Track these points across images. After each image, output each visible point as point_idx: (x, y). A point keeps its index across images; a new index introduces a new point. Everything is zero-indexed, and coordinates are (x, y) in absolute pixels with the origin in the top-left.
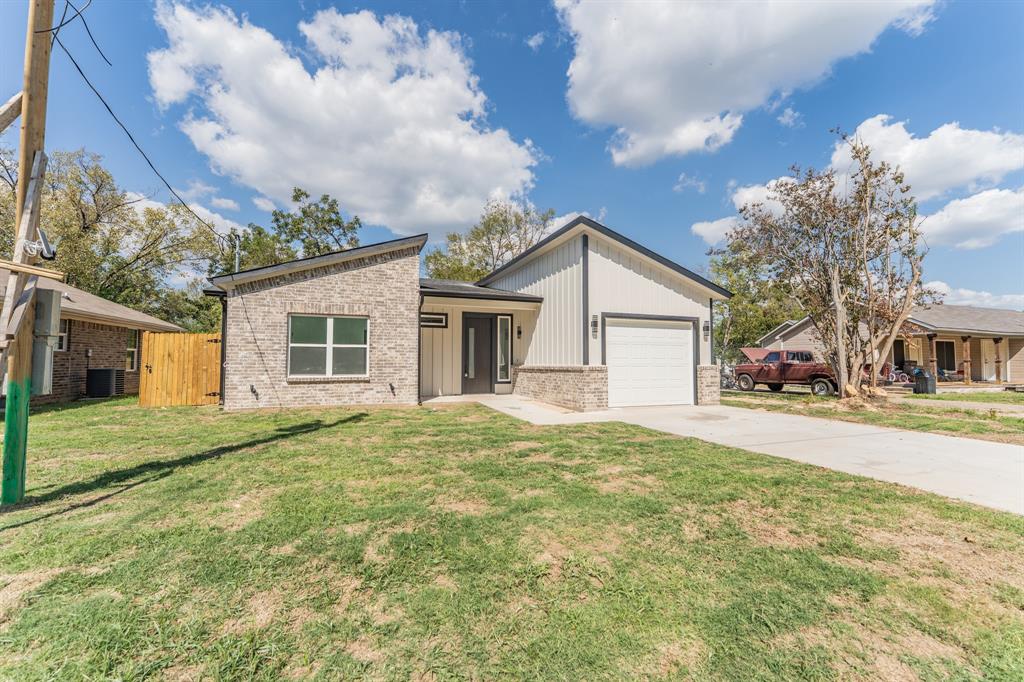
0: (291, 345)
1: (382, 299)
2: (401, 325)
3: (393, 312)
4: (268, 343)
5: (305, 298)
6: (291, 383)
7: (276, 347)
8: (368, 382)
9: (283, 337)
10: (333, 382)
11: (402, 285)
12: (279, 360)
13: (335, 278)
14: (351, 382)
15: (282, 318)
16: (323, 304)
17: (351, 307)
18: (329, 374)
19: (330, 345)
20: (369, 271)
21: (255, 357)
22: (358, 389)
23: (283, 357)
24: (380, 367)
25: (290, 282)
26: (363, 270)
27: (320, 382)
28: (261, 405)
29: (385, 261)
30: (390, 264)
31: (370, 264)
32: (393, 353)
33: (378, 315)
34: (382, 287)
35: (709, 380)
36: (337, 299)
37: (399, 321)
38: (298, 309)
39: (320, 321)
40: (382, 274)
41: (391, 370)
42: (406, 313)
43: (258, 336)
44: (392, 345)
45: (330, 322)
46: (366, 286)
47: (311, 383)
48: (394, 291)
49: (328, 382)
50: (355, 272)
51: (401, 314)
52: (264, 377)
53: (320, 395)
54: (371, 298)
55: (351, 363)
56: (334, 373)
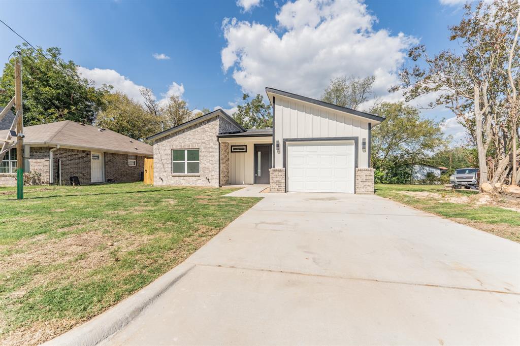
0: (173, 162)
1: (204, 141)
2: (212, 152)
3: (208, 146)
4: (165, 161)
5: (176, 143)
6: (173, 176)
7: (168, 162)
8: (199, 176)
9: (170, 158)
10: (187, 176)
11: (212, 134)
12: (169, 167)
13: (187, 133)
14: (192, 176)
15: (169, 151)
16: (183, 145)
17: (193, 146)
18: (186, 173)
19: (186, 161)
20: (199, 129)
21: (162, 166)
22: (195, 179)
23: (170, 166)
24: (203, 170)
25: (172, 137)
26: (197, 129)
27: (182, 176)
28: (164, 184)
29: (205, 124)
30: (207, 125)
31: (199, 126)
32: (209, 164)
33: (202, 148)
34: (204, 135)
35: (364, 178)
36: (187, 143)
37: (211, 150)
38: (175, 147)
39: (182, 152)
40: (204, 130)
41: (208, 171)
42: (214, 146)
43: (163, 158)
44: (208, 161)
45: (186, 152)
46: (197, 136)
47: (179, 176)
48: (209, 137)
49: (185, 176)
50: (194, 130)
51: (212, 147)
52: (165, 174)
53: (182, 181)
54: (200, 141)
55: (194, 168)
56: (188, 173)
